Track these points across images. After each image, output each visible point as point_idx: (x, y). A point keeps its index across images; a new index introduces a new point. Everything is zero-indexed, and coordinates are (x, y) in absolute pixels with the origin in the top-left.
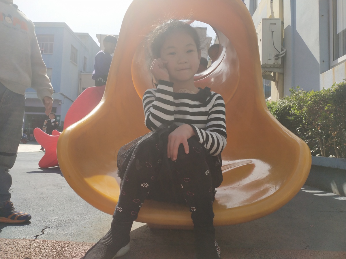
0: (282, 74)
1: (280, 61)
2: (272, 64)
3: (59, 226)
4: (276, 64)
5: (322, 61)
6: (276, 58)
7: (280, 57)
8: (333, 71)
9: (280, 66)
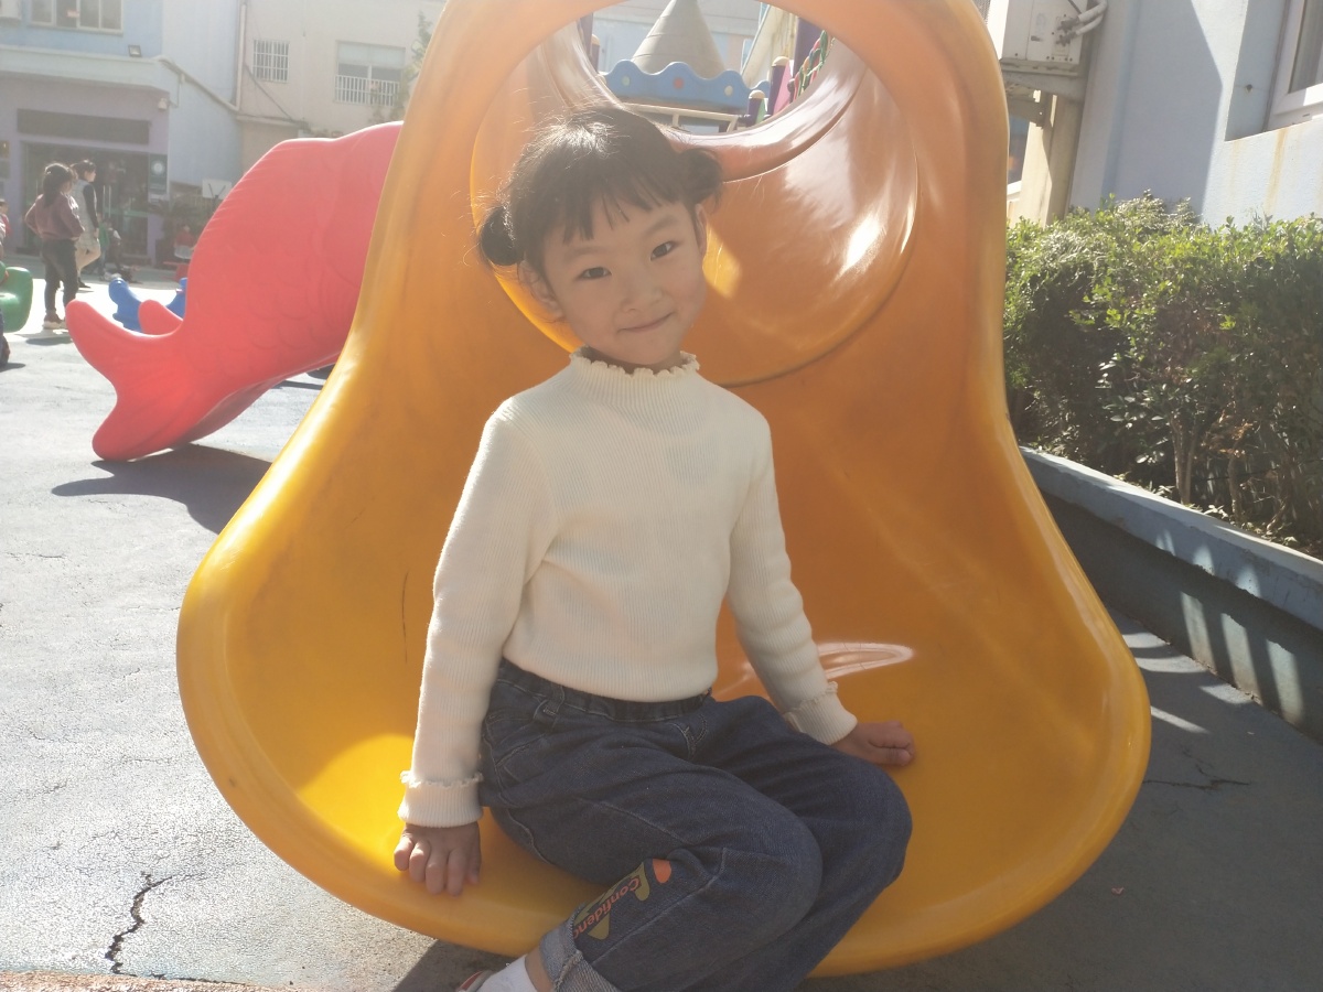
0: (1077, 107)
1: (1074, 52)
2: (1043, 59)
3: (195, 867)
4: (1057, 59)
5: (1244, 87)
6: (1063, 34)
7: (1078, 32)
8: (1280, 143)
9: (1071, 71)
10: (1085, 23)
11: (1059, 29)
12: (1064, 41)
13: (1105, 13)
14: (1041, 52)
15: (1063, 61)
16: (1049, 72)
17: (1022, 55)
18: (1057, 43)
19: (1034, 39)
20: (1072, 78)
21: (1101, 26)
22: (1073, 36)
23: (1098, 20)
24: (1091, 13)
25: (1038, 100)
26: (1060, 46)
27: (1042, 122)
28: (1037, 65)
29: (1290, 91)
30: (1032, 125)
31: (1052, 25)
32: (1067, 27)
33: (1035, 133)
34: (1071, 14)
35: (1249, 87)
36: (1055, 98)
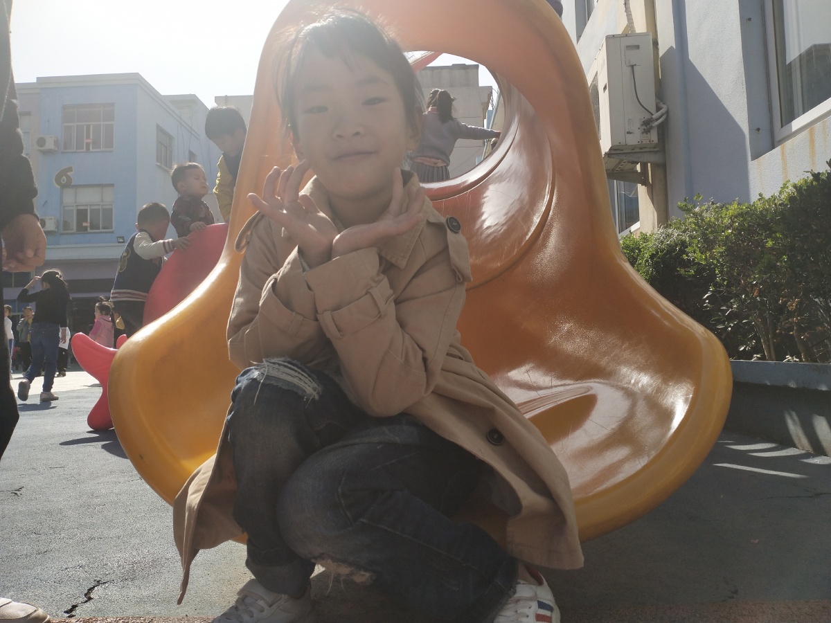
0: (662, 167)
1: (654, 137)
2: (636, 143)
3: (130, 576)
4: (644, 142)
5: (755, 130)
6: (646, 128)
7: (653, 125)
8: (783, 153)
9: (654, 148)
10: (657, 120)
11: (642, 125)
12: (647, 131)
13: (667, 112)
14: (634, 140)
15: (648, 142)
16: (642, 150)
17: (623, 143)
18: (643, 133)
19: (628, 133)
20: (655, 152)
21: (667, 119)
22: (651, 128)
23: (664, 117)
24: (659, 113)
25: (639, 171)
26: (645, 135)
27: (645, 183)
28: (633, 147)
29: (782, 127)
30: (639, 185)
31: (637, 124)
32: (647, 125)
33: (642, 190)
34: (648, 116)
35: (758, 129)
36: (649, 164)
